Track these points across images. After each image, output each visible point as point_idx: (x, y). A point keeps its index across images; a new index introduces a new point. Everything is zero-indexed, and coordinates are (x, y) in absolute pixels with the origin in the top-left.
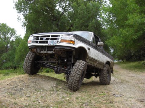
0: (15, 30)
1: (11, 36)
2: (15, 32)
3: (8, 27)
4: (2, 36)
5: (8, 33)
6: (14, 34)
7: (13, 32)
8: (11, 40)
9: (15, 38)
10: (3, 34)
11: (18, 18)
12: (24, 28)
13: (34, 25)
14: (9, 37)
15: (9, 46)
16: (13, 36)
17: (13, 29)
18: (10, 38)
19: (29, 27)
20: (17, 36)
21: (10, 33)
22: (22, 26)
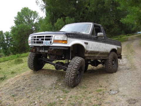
0: (37, 12)
1: (34, 18)
2: (37, 14)
3: (30, 10)
4: (26, 20)
5: (31, 16)
6: (37, 17)
7: (35, 14)
8: (35, 22)
9: (38, 20)
10: (26, 17)
11: (36, 2)
12: (43, 11)
13: (52, 7)
14: (32, 19)
15: (34, 28)
16: (36, 19)
17: (35, 12)
18: (34, 21)
19: (48, 10)
20: (40, 17)
21: (33, 16)
22: (41, 9)
